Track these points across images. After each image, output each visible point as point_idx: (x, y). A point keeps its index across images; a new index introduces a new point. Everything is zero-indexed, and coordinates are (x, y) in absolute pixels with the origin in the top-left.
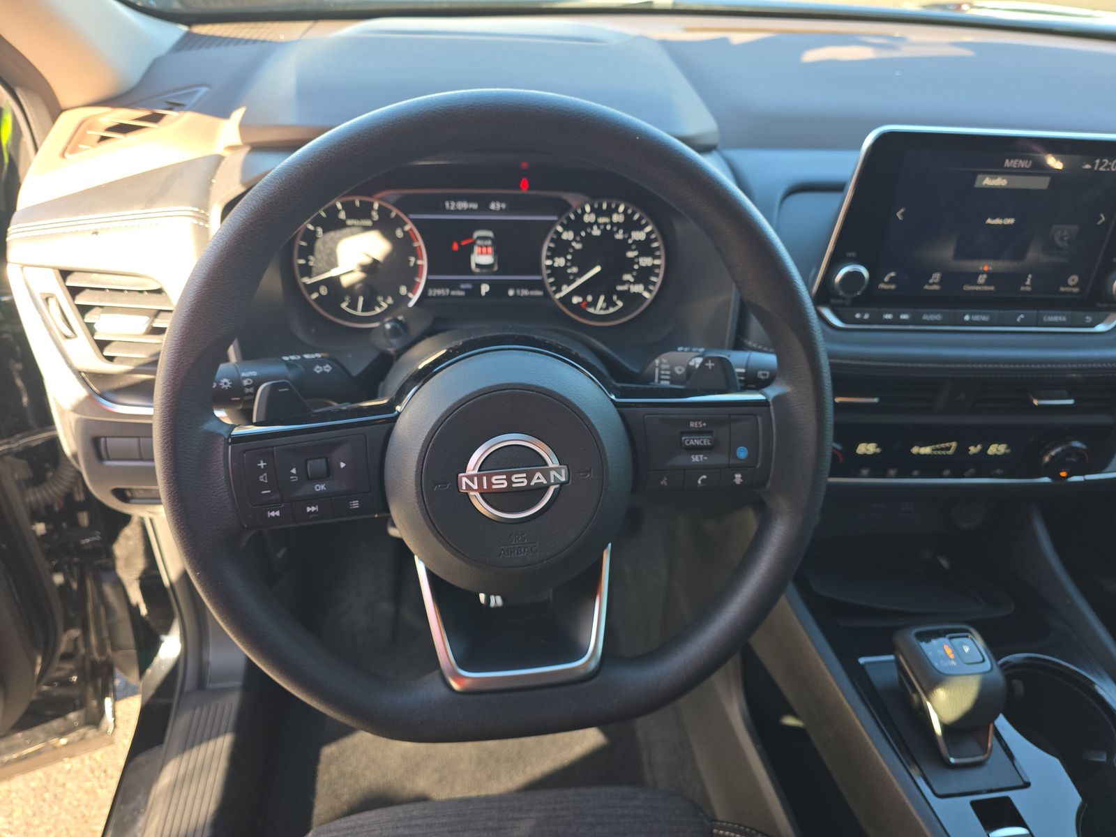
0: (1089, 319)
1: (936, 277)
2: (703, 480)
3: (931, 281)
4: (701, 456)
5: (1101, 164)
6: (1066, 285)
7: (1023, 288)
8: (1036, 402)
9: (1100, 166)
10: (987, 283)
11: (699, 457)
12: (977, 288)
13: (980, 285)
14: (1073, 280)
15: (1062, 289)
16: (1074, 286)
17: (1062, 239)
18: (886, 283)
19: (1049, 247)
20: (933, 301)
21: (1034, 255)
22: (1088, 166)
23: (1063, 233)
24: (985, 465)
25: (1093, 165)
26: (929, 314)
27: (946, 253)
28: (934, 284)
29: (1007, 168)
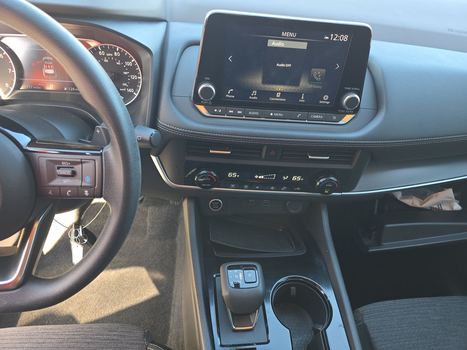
0: (334, 118)
1: (255, 92)
2: (69, 193)
3: (252, 95)
4: (68, 180)
5: (334, 37)
6: (323, 100)
7: (300, 101)
8: (310, 157)
9: (334, 38)
10: (281, 97)
11: (67, 181)
12: (277, 99)
13: (278, 98)
14: (326, 98)
15: (321, 102)
16: (326, 101)
17: (317, 76)
18: (229, 95)
19: (311, 80)
20: (254, 105)
21: (304, 84)
22: (327, 38)
23: (318, 72)
24: (292, 185)
25: (330, 37)
26: (252, 111)
27: (257, 81)
28: (254, 96)
29: (283, 36)
